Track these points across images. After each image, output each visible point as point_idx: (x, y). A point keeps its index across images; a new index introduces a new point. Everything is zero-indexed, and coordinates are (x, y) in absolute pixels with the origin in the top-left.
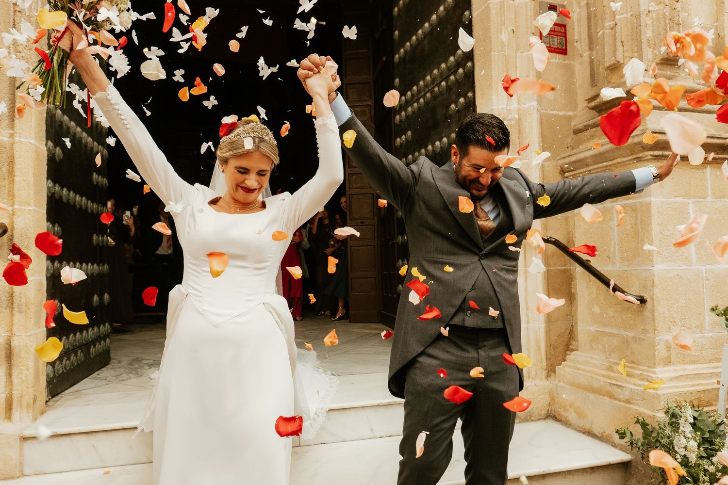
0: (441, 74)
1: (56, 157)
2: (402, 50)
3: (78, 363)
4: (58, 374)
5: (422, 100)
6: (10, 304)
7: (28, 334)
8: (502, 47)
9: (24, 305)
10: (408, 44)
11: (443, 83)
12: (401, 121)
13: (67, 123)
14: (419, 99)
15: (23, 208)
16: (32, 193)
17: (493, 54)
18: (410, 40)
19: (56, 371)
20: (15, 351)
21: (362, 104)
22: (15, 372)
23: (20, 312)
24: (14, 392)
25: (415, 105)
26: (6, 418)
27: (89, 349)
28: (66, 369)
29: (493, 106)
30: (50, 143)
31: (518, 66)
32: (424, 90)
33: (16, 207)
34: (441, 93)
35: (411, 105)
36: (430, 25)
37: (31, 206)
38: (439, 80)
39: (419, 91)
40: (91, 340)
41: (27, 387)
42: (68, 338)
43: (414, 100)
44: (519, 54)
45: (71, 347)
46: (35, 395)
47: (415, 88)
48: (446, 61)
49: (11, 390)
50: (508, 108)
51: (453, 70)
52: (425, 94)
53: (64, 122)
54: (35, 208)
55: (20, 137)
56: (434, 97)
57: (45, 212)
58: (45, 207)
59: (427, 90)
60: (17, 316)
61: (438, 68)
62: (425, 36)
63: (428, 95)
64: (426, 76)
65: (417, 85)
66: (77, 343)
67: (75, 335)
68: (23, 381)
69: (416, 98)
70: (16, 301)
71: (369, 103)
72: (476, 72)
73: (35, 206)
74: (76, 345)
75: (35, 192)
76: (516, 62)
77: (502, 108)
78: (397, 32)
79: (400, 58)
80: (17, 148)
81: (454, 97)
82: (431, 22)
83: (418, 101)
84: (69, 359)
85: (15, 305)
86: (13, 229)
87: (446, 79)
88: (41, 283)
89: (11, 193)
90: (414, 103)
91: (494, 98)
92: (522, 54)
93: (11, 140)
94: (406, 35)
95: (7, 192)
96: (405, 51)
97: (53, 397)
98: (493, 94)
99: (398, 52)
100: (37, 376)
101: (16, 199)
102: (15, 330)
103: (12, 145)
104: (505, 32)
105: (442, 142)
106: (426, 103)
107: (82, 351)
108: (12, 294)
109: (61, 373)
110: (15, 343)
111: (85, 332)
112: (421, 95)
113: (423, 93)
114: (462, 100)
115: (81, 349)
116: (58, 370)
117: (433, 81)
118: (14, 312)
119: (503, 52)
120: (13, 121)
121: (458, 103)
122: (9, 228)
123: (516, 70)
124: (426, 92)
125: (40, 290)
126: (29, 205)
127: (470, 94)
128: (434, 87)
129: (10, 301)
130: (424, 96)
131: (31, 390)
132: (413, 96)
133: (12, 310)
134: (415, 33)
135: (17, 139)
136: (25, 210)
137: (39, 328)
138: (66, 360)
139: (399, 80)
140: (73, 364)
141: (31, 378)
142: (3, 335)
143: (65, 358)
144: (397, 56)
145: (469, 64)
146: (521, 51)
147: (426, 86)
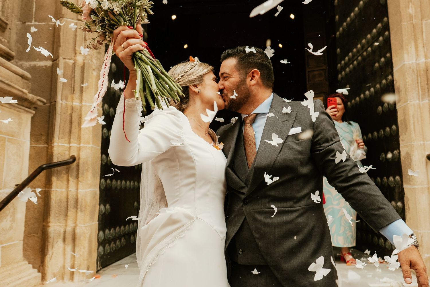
0: (368, 42)
1: (110, 114)
2: (341, 29)
3: (121, 246)
4: (107, 252)
5: (355, 62)
6: (76, 206)
7: (85, 225)
8: (410, 18)
9: (84, 207)
10: (345, 24)
11: (370, 49)
12: (342, 78)
13: (118, 92)
14: (353, 61)
15: (86, 146)
16: (91, 136)
17: (403, 23)
18: (345, 21)
19: (106, 250)
20: (77, 236)
21: (319, 69)
22: (77, 249)
23: (81, 211)
24: (76, 262)
25: (351, 66)
26: (70, 279)
27: (130, 237)
28: (113, 250)
29: (404, 61)
30: (106, 106)
31: (424, 30)
32: (357, 55)
33: (82, 145)
34: (368, 56)
35: (348, 66)
36: (359, 9)
37: (90, 144)
38: (366, 46)
39: (353, 56)
40: (131, 231)
41: (84, 260)
42: (115, 229)
43: (350, 63)
44: (424, 22)
45: (117, 235)
46: (88, 266)
47: (350, 54)
48: (370, 32)
49: (74, 261)
50: (417, 62)
51: (376, 39)
52: (358, 57)
53: (116, 93)
54: (93, 146)
55: (85, 102)
56: (364, 59)
57: (100, 148)
58: (100, 145)
59: (359, 54)
60: (79, 214)
61: (366, 38)
62: (356, 18)
63: (360, 58)
64: (357, 45)
65: (352, 51)
66: (121, 233)
67: (120, 228)
68: (81, 256)
69: (351, 61)
70: (79, 204)
71: (324, 68)
72: (391, 38)
73: (93, 144)
74: (121, 234)
75: (93, 136)
76: (422, 28)
77: (412, 63)
78: (337, 17)
79: (340, 34)
80: (83, 109)
81: (377, 58)
82: (359, 7)
83: (352, 63)
84: (115, 243)
85: (79, 206)
86: (79, 159)
87: (371, 45)
88: (96, 193)
89: (79, 137)
90: (350, 65)
91: (406, 56)
92: (427, 21)
93: (80, 105)
94: (343, 19)
95: (77, 136)
96: (343, 29)
97: (103, 267)
98: (404, 53)
99: (338, 30)
100: (90, 253)
101: (82, 140)
102: (78, 223)
103: (81, 107)
104: (412, 7)
105: (370, 91)
106: (359, 64)
107: (125, 239)
108: (77, 200)
109: (109, 252)
110: (78, 231)
111: (127, 226)
112: (354, 59)
113: (356, 57)
114: (383, 59)
115: (124, 237)
116: (107, 250)
117: (363, 47)
118: (78, 211)
119: (411, 22)
120: (82, 93)
121: (380, 62)
122: (77, 158)
123: (422, 34)
124: (358, 56)
125: (94, 197)
126: (89, 144)
127: (388, 55)
128: (363, 52)
129: (76, 204)
130: (357, 59)
131: (86, 262)
132: (349, 60)
133: (77, 210)
134: (349, 15)
135: (84, 103)
136: (86, 147)
137: (93, 222)
138: (113, 244)
139: (340, 49)
140: (118, 247)
141: (86, 254)
142: (71, 225)
143: (113, 243)
144: (338, 33)
145: (387, 33)
146: (426, 19)
147: (358, 51)
